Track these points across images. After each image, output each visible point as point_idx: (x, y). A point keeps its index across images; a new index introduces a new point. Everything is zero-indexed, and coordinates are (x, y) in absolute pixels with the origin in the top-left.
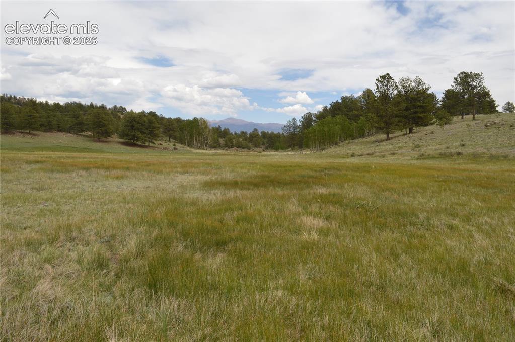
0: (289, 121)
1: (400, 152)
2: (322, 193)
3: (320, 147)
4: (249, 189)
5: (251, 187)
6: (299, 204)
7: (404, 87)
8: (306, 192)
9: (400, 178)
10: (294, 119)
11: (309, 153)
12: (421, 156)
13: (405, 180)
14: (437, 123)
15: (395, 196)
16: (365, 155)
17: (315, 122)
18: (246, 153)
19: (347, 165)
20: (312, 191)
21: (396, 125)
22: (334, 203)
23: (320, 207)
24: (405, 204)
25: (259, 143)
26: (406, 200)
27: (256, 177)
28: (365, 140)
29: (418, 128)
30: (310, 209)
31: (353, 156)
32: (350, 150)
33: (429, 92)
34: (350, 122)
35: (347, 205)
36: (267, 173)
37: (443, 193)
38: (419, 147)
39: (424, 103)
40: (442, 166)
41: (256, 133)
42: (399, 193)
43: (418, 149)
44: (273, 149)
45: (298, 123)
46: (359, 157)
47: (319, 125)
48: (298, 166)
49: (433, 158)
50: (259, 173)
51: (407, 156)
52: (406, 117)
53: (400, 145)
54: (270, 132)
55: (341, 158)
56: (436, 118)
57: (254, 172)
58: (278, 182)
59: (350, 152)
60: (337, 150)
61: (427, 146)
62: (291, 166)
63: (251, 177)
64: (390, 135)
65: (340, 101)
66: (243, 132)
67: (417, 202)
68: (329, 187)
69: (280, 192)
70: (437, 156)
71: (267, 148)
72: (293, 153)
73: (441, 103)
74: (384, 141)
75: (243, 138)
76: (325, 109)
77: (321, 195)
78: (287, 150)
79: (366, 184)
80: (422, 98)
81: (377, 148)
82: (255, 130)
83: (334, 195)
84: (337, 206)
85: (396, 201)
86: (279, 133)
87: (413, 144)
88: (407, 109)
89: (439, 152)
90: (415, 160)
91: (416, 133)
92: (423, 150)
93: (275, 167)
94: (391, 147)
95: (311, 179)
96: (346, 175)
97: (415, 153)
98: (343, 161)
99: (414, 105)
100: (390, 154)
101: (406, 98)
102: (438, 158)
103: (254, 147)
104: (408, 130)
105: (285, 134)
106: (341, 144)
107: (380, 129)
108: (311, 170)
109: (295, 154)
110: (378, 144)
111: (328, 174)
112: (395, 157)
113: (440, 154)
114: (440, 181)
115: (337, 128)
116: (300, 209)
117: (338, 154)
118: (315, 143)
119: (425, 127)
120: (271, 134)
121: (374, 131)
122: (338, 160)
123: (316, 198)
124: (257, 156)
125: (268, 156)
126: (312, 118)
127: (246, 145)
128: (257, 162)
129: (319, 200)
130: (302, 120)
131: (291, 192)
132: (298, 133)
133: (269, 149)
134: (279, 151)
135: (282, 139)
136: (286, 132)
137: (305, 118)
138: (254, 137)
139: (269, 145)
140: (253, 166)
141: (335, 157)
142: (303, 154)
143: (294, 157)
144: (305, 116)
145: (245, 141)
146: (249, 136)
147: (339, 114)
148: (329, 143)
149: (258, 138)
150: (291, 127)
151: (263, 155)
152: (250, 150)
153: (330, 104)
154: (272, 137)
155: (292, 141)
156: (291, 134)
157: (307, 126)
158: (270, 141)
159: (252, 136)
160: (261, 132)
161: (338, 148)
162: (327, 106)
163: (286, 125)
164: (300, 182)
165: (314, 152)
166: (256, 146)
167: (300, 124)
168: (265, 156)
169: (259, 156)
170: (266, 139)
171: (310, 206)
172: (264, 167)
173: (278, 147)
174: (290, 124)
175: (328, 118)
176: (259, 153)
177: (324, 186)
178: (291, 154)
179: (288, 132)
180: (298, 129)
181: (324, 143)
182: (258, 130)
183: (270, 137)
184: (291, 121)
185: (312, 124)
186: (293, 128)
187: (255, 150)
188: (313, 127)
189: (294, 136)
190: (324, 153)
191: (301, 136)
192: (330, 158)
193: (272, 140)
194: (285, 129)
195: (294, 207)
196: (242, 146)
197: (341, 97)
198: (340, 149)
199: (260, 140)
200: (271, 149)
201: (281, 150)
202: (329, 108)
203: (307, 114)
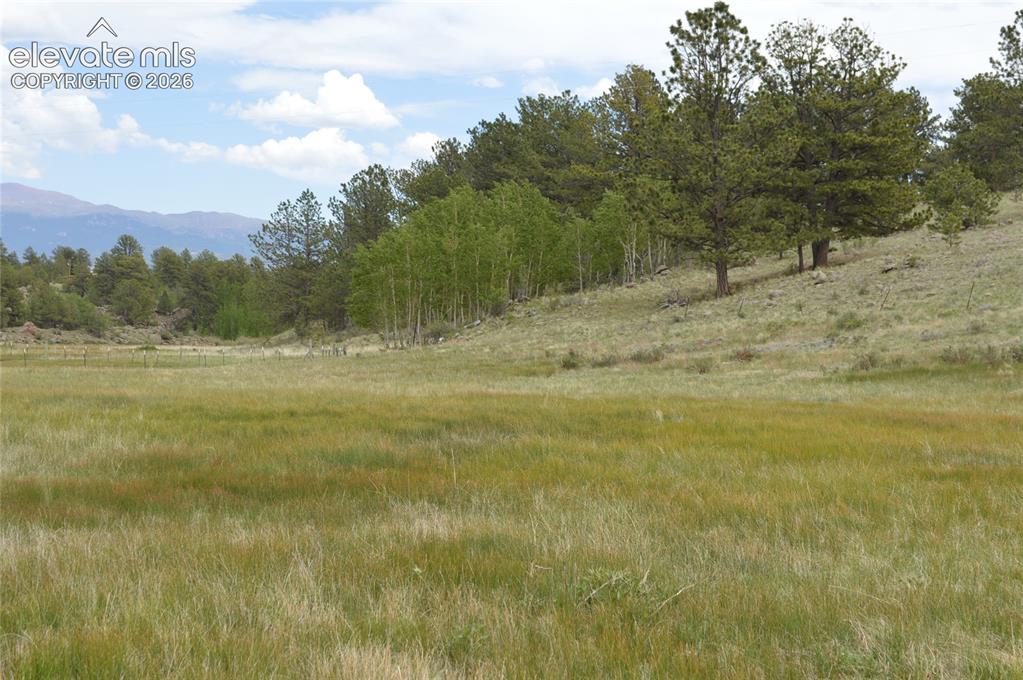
0: (284, 206)
1: (773, 346)
2: (434, 539)
3: (423, 324)
4: (92, 524)
5: (105, 514)
6: (326, 591)
7: (789, 64)
8: (358, 532)
9: (775, 462)
10: (307, 196)
11: (373, 349)
12: (863, 366)
13: (794, 473)
14: (932, 221)
15: (752, 547)
16: (626, 360)
17: (405, 209)
18: (80, 349)
19: (544, 405)
20: (385, 529)
21: (756, 229)
22: (486, 582)
23: (424, 605)
24: (796, 582)
25: (146, 305)
26: (801, 561)
27: (129, 464)
28: (623, 292)
29: (850, 243)
30: (377, 614)
31: (569, 364)
32: (558, 336)
33: (897, 86)
34: (559, 214)
35: (543, 592)
36: (177, 447)
37: (957, 529)
38: (858, 325)
39: (875, 133)
40: (955, 409)
41: (128, 258)
42: (772, 529)
43: (850, 336)
44: (212, 331)
45: (327, 216)
46: (597, 370)
47: (420, 226)
48: (326, 412)
49: (917, 372)
50: (142, 448)
51: (805, 366)
52: (800, 195)
53: (776, 316)
54: (194, 255)
55: (519, 372)
56: (926, 200)
57: (119, 444)
58: (234, 490)
59: (560, 349)
60: (499, 336)
61: (887, 324)
62: (292, 414)
63: (104, 467)
64: (734, 275)
65: (515, 118)
66: (67, 254)
67: (845, 571)
68: (466, 509)
69: (241, 535)
70: (931, 367)
71: (181, 328)
72: (303, 352)
73: (947, 134)
74: (704, 298)
75: (69, 278)
76: (449, 154)
77: (428, 547)
78: (274, 339)
79: (626, 489)
80: (867, 114)
81: (676, 329)
82: (128, 242)
83: (486, 544)
84: (497, 594)
85: (755, 568)
86: (239, 259)
87: (831, 313)
88: (803, 160)
89: (940, 347)
90: (839, 381)
91: (841, 264)
92: (874, 338)
93: (217, 419)
94: (735, 323)
95: (381, 473)
96: (537, 452)
97: (837, 350)
98: (525, 387)
99: (834, 143)
100: (731, 358)
101: (800, 113)
102: (936, 373)
103: (121, 324)
104: (808, 250)
105: (267, 265)
106: (519, 312)
107: (691, 244)
108: (386, 430)
109: (310, 357)
110: (679, 312)
111: (460, 447)
112: (754, 369)
113: (947, 358)
114: (943, 477)
115: (502, 238)
116: (330, 615)
117: (507, 359)
118: (402, 305)
119: (881, 241)
120: (200, 261)
121: (662, 255)
122: (504, 383)
123: (404, 562)
124: (132, 364)
125: (185, 365)
126: (389, 191)
127: (85, 314)
128: (130, 392)
129: (417, 569)
130: (345, 201)
131: (292, 532)
132: (324, 260)
133: (191, 332)
134: (237, 341)
135: (250, 287)
136: (270, 255)
137: (355, 193)
138: (123, 274)
139: (194, 311)
140: (114, 412)
141: (488, 369)
142: (348, 355)
143: (305, 369)
144: (355, 184)
145: (79, 293)
146: (95, 271)
147: (509, 177)
148: (466, 306)
149: (140, 279)
150: (294, 233)
151: (164, 360)
152: (99, 337)
153: (469, 131)
154: (204, 278)
155: (298, 296)
156: (294, 266)
157: (368, 230)
158: (196, 293)
159: (113, 273)
160: (156, 254)
161: (504, 328)
162: (455, 140)
163: (273, 221)
164: (331, 485)
165: (396, 348)
166: (130, 317)
167: (334, 219)
168: (170, 367)
169: (146, 365)
170: (177, 282)
171: (377, 598)
172: (167, 418)
173: (233, 323)
174: (288, 220)
175: (461, 196)
176: (142, 349)
177: (441, 503)
178: (292, 354)
179: (278, 256)
180: (326, 242)
181: (445, 307)
182: (141, 242)
183: (195, 278)
184: (293, 203)
185: (391, 219)
186: (304, 238)
187: (123, 335)
188: (394, 235)
189: (307, 271)
190: (443, 351)
191: (339, 272)
192: (470, 373)
193: (206, 290)
194: (267, 239)
195: (306, 602)
196: (64, 316)
197: (520, 100)
198: (513, 335)
199: (148, 289)
200: (202, 333)
201: (246, 336)
202: (465, 150)
203: (367, 174)
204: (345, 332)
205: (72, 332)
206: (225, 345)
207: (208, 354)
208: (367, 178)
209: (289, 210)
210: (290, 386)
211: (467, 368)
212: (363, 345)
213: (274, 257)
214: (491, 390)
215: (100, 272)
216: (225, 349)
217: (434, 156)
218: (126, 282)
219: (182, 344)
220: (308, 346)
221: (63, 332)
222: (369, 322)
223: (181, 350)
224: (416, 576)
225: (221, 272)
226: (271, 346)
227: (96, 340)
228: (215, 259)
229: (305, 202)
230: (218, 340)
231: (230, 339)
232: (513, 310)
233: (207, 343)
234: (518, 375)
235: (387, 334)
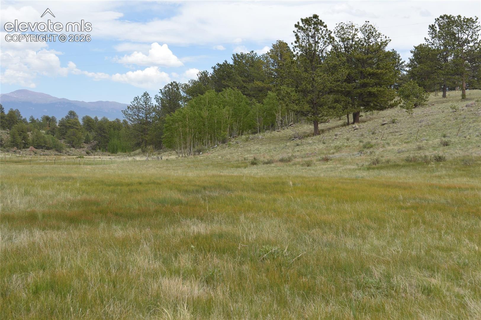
0: (136, 99)
1: (337, 155)
2: (199, 233)
3: (194, 147)
4: (59, 228)
5: (63, 224)
6: (155, 255)
7: (343, 40)
8: (168, 231)
9: (338, 202)
10: (146, 94)
11: (173, 157)
12: (374, 163)
13: (347, 207)
14: (402, 104)
15: (330, 237)
16: (277, 161)
17: (186, 100)
18: (53, 157)
19: (244, 179)
20: (179, 230)
21: (330, 108)
22: (221, 251)
23: (195, 261)
24: (347, 250)
25: (80, 139)
26: (350, 242)
27: (73, 204)
28: (275, 133)
29: (368, 113)
30: (176, 265)
31: (254, 163)
32: (249, 152)
33: (388, 49)
34: (249, 102)
35: (244, 255)
36: (93, 197)
37: (413, 229)
38: (372, 147)
39: (378, 68)
40: (411, 181)
41: (72, 120)
42: (338, 229)
43: (368, 151)
44: (106, 150)
45: (154, 103)
46: (265, 165)
47: (193, 107)
48: (154, 183)
49: (396, 166)
50: (79, 197)
51: (350, 164)
52: (348, 94)
53: (338, 143)
54: (100, 119)
55: (233, 166)
56: (399, 96)
57: (69, 196)
58: (116, 214)
59: (250, 157)
60: (224, 152)
61: (384, 146)
62: (140, 183)
63: (63, 206)
64: (321, 126)
65: (231, 62)
66: (47, 119)
67: (368, 246)
68: (212, 222)
69: (119, 232)
70: (402, 164)
71: (94, 149)
72: (144, 158)
73: (407, 69)
74: (308, 136)
75: (48, 129)
76: (204, 77)
77: (197, 237)
78: (132, 153)
79: (278, 214)
80: (375, 60)
81: (297, 148)
82: (72, 114)
83: (221, 236)
84: (225, 256)
85: (331, 245)
86: (118, 120)
87: (360, 142)
88: (349, 79)
89: (405, 155)
90: (364, 170)
91: (365, 122)
92: (378, 152)
93: (109, 186)
94: (321, 146)
95: (177, 207)
96: (241, 198)
97: (363, 157)
98: (236, 173)
99: (361, 72)
100: (320, 160)
101: (348, 60)
102: (404, 166)
103: (69, 147)
104: (351, 116)
105: (129, 123)
106: (233, 141)
107: (304, 114)
108: (179, 190)
109: (147, 160)
110: (298, 141)
111: (209, 196)
112: (329, 165)
113: (408, 160)
114: (407, 209)
115: (226, 112)
116: (157, 265)
117: (228, 161)
118: (185, 139)
119: (381, 112)
120: (102, 121)
121: (291, 118)
122: (227, 171)
123: (187, 243)
124: (74, 164)
125: (96, 164)
126: (179, 92)
127: (55, 143)
128: (74, 175)
129: (192, 246)
130: (161, 97)
131: (141, 232)
132: (153, 121)
133: (98, 150)
134: (117, 154)
135: (123, 131)
136: (131, 118)
137: (166, 93)
138: (70, 126)
139: (99, 142)
140: (67, 183)
141: (220, 165)
142: (163, 159)
143: (145, 165)
144: (166, 89)
145: (52, 135)
146: (59, 125)
148: (211, 139)
149: (77, 129)
150: (140, 110)
151: (87, 162)
152: (60, 152)
153: (212, 68)
154: (104, 128)
155: (142, 136)
156: (140, 123)
157: (171, 108)
158: (100, 135)
159: (66, 127)
160: (84, 119)
161: (227, 148)
162: (206, 71)
163: (132, 105)
164: (157, 212)
165: (182, 157)
166: (73, 144)
167: (157, 104)
168: (90, 165)
169: (80, 164)
170: (93, 130)
171: (176, 258)
172: (89, 185)
173: (115, 147)
174: (138, 104)
175: (209, 94)
176: (78, 157)
177: (202, 219)
178: (139, 159)
179: (134, 119)
180: (154, 113)
181: (203, 140)
182: (77, 113)
183: (100, 128)
184: (140, 97)
185: (180, 104)
186: (145, 112)
187: (70, 152)
188: (181, 110)
189: (146, 125)
190: (202, 158)
191: (159, 125)
192: (213, 167)
193: (104, 133)
194: (129, 112)
195: (147, 260)
196: (46, 144)
197: (233, 55)
198: (230, 151)
199: (81, 133)
200: (103, 151)
201: (121, 152)
202: (211, 75)
203: (170, 85)
204: (161, 150)
205: (50, 151)
206: (112, 156)
207: (105, 159)
208: (170, 87)
209: (138, 100)
210: (139, 172)
211: (212, 165)
212: (169, 156)
213: (132, 120)
214: (222, 174)
215: (61, 126)
216: (112, 157)
217: (198, 78)
218: (72, 130)
219: (94, 155)
220: (146, 156)
221: (45, 151)
222: (171, 146)
223: (94, 158)
224: (192, 249)
225: (111, 126)
226: (131, 156)
227: (59, 154)
228: (108, 120)
229: (145, 97)
230: (110, 154)
231: (114, 153)
232: (230, 141)
233: (105, 155)
234: (233, 168)
235: (179, 151)
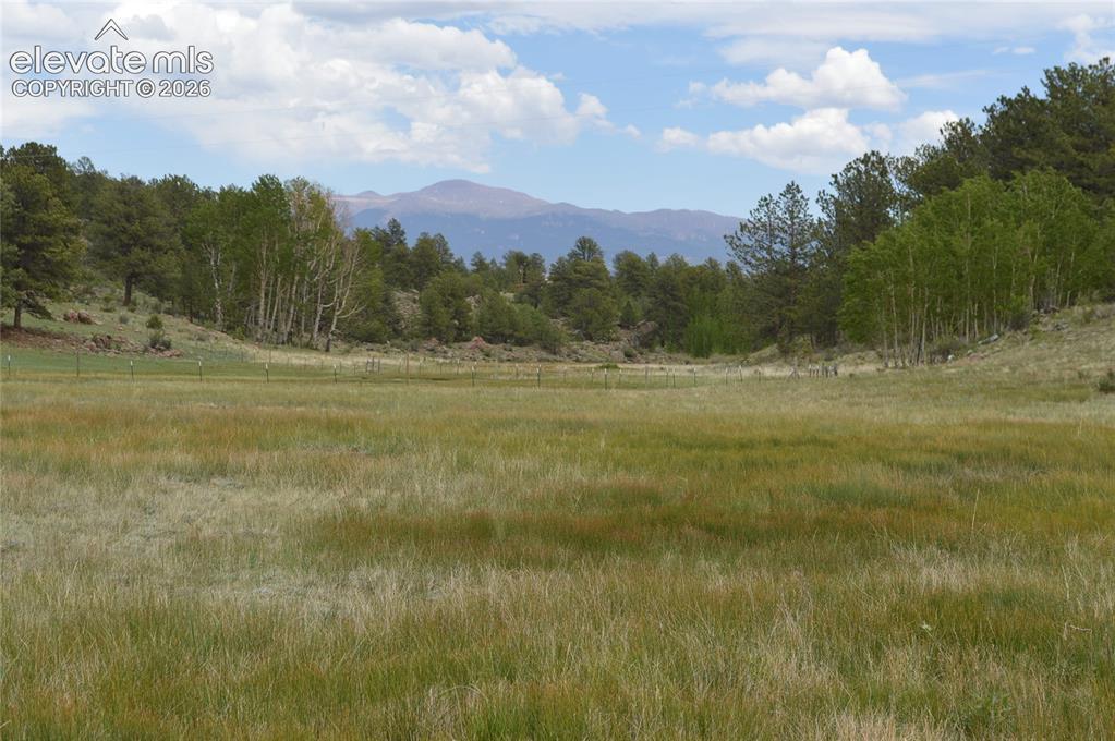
0: (765, 202)
2: (945, 592)
3: (929, 340)
4: (550, 564)
5: (563, 553)
6: (818, 648)
8: (856, 580)
10: (792, 190)
11: (869, 368)
17: (906, 203)
18: (534, 367)
19: (1078, 435)
20: (887, 577)
22: (1009, 644)
23: (934, 668)
25: (607, 316)
27: (589, 496)
30: (878, 677)
31: (1108, 387)
32: (1093, 354)
35: (1078, 658)
36: (643, 479)
41: (587, 264)
44: (681, 348)
45: (816, 212)
47: (927, 224)
48: (814, 441)
50: (605, 480)
54: (662, 260)
55: (1044, 397)
57: (578, 475)
58: (709, 529)
59: (1097, 369)
60: (1020, 354)
62: (776, 443)
63: (561, 499)
65: (1040, 93)
66: (519, 259)
68: (983, 556)
69: (716, 579)
71: (646, 344)
72: (787, 371)
75: (522, 287)
76: (960, 138)
77: (937, 601)
78: (753, 356)
82: (586, 246)
83: (1008, 600)
84: (1023, 658)
86: (713, 264)
93: (690, 447)
95: (881, 513)
96: (1070, 490)
98: (1054, 415)
103: (578, 339)
105: (745, 270)
106: (1046, 324)
109: (795, 378)
111: (976, 483)
115: (1025, 237)
116: (823, 676)
117: (1032, 381)
118: (904, 317)
120: (667, 267)
122: (1027, 410)
123: (909, 617)
124: (592, 385)
125: (652, 387)
126: (889, 182)
127: (538, 327)
128: (591, 416)
129: (925, 626)
130: (836, 196)
131: (777, 580)
132: (811, 265)
133: (658, 348)
134: (710, 360)
135: (727, 294)
136: (749, 258)
137: (848, 185)
138: (581, 282)
139: (660, 325)
140: (572, 438)
141: (1010, 393)
142: (839, 375)
143: (789, 392)
144: (849, 175)
145: (532, 304)
146: (550, 279)
147: (1033, 164)
148: (980, 317)
149: (600, 288)
150: (777, 233)
151: (627, 380)
152: (555, 354)
153: (985, 110)
154: (673, 286)
155: (781, 307)
156: (777, 272)
157: (863, 228)
158: (664, 304)
159: (570, 281)
160: (618, 259)
161: (1027, 344)
162: (968, 120)
163: (752, 219)
164: (823, 524)
165: (896, 367)
166: (590, 330)
167: (824, 217)
168: (635, 388)
169: (607, 386)
170: (643, 293)
171: (877, 659)
172: (633, 446)
173: (706, 338)
174: (769, 217)
175: (975, 186)
176: (602, 368)
177: (953, 549)
178: (773, 374)
179: (758, 260)
180: (814, 244)
181: (955, 319)
182: (601, 246)
183: (662, 287)
184: (775, 198)
185: (891, 216)
186: (789, 239)
187: (581, 351)
188: (894, 233)
189: (791, 278)
190: (953, 371)
191: (829, 278)
192: (985, 398)
193: (675, 300)
194: (746, 240)
195: (794, 660)
196: (516, 331)
197: (1047, 72)
198: (1038, 353)
199: (609, 299)
200: (670, 350)
201: (721, 353)
202: (980, 132)
203: (862, 162)
204: (835, 349)
205: (525, 348)
206: (697, 363)
207: (677, 374)
208: (862, 167)
209: (771, 206)
210: (773, 411)
211: (981, 391)
212: (857, 364)
213: (754, 262)
214: (1011, 418)
215: (555, 280)
216: (696, 368)
217: (943, 140)
218: (586, 291)
219: (647, 362)
220: (792, 365)
221: (514, 348)
222: (864, 337)
223: (647, 370)
224: (924, 634)
225: (692, 278)
226: (749, 364)
227: (551, 357)
228: (686, 264)
229: (790, 196)
230: (689, 358)
231: (703, 356)
232: (1037, 323)
233: (676, 361)
234: (1044, 400)
235: (886, 351)
